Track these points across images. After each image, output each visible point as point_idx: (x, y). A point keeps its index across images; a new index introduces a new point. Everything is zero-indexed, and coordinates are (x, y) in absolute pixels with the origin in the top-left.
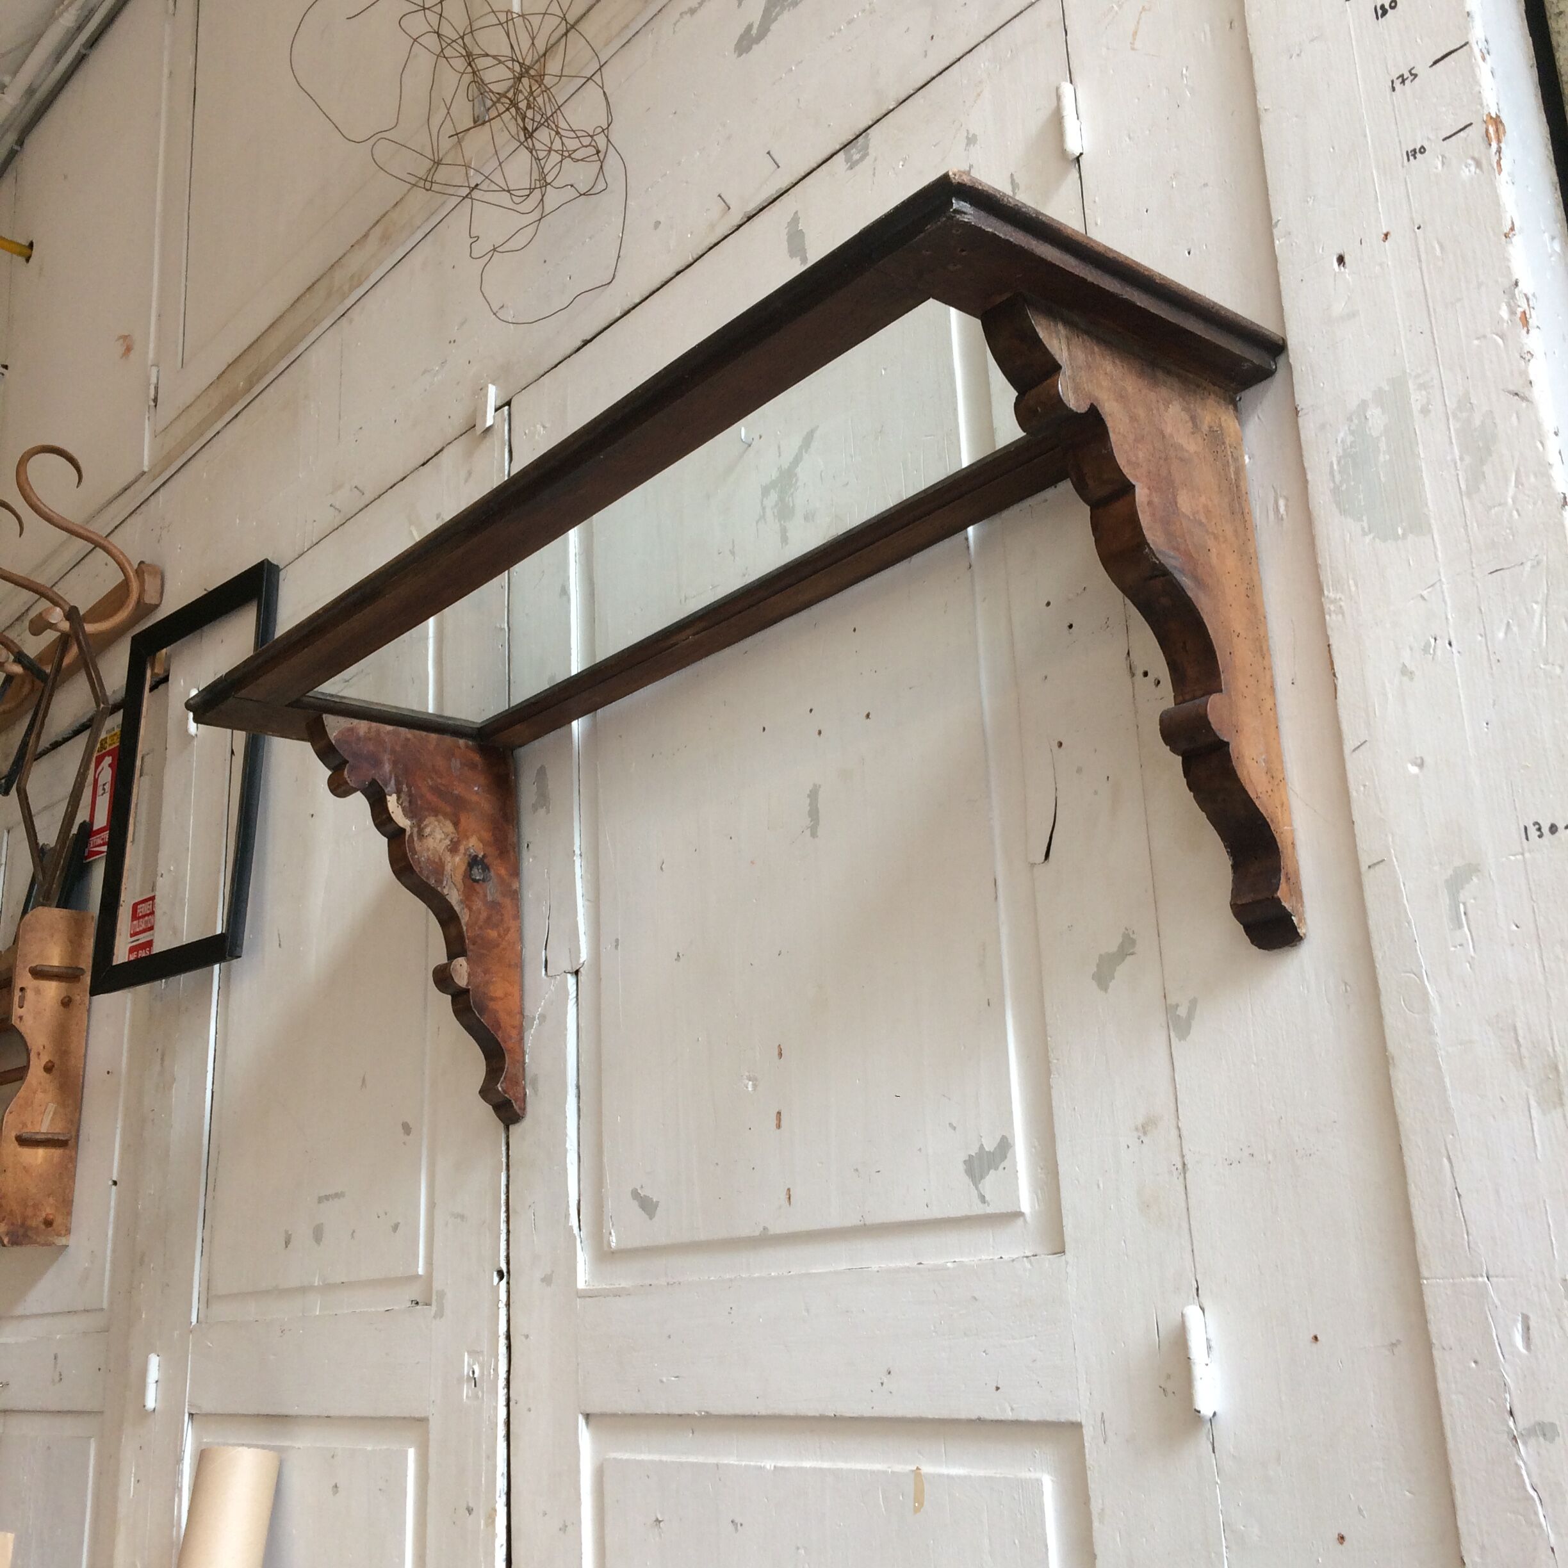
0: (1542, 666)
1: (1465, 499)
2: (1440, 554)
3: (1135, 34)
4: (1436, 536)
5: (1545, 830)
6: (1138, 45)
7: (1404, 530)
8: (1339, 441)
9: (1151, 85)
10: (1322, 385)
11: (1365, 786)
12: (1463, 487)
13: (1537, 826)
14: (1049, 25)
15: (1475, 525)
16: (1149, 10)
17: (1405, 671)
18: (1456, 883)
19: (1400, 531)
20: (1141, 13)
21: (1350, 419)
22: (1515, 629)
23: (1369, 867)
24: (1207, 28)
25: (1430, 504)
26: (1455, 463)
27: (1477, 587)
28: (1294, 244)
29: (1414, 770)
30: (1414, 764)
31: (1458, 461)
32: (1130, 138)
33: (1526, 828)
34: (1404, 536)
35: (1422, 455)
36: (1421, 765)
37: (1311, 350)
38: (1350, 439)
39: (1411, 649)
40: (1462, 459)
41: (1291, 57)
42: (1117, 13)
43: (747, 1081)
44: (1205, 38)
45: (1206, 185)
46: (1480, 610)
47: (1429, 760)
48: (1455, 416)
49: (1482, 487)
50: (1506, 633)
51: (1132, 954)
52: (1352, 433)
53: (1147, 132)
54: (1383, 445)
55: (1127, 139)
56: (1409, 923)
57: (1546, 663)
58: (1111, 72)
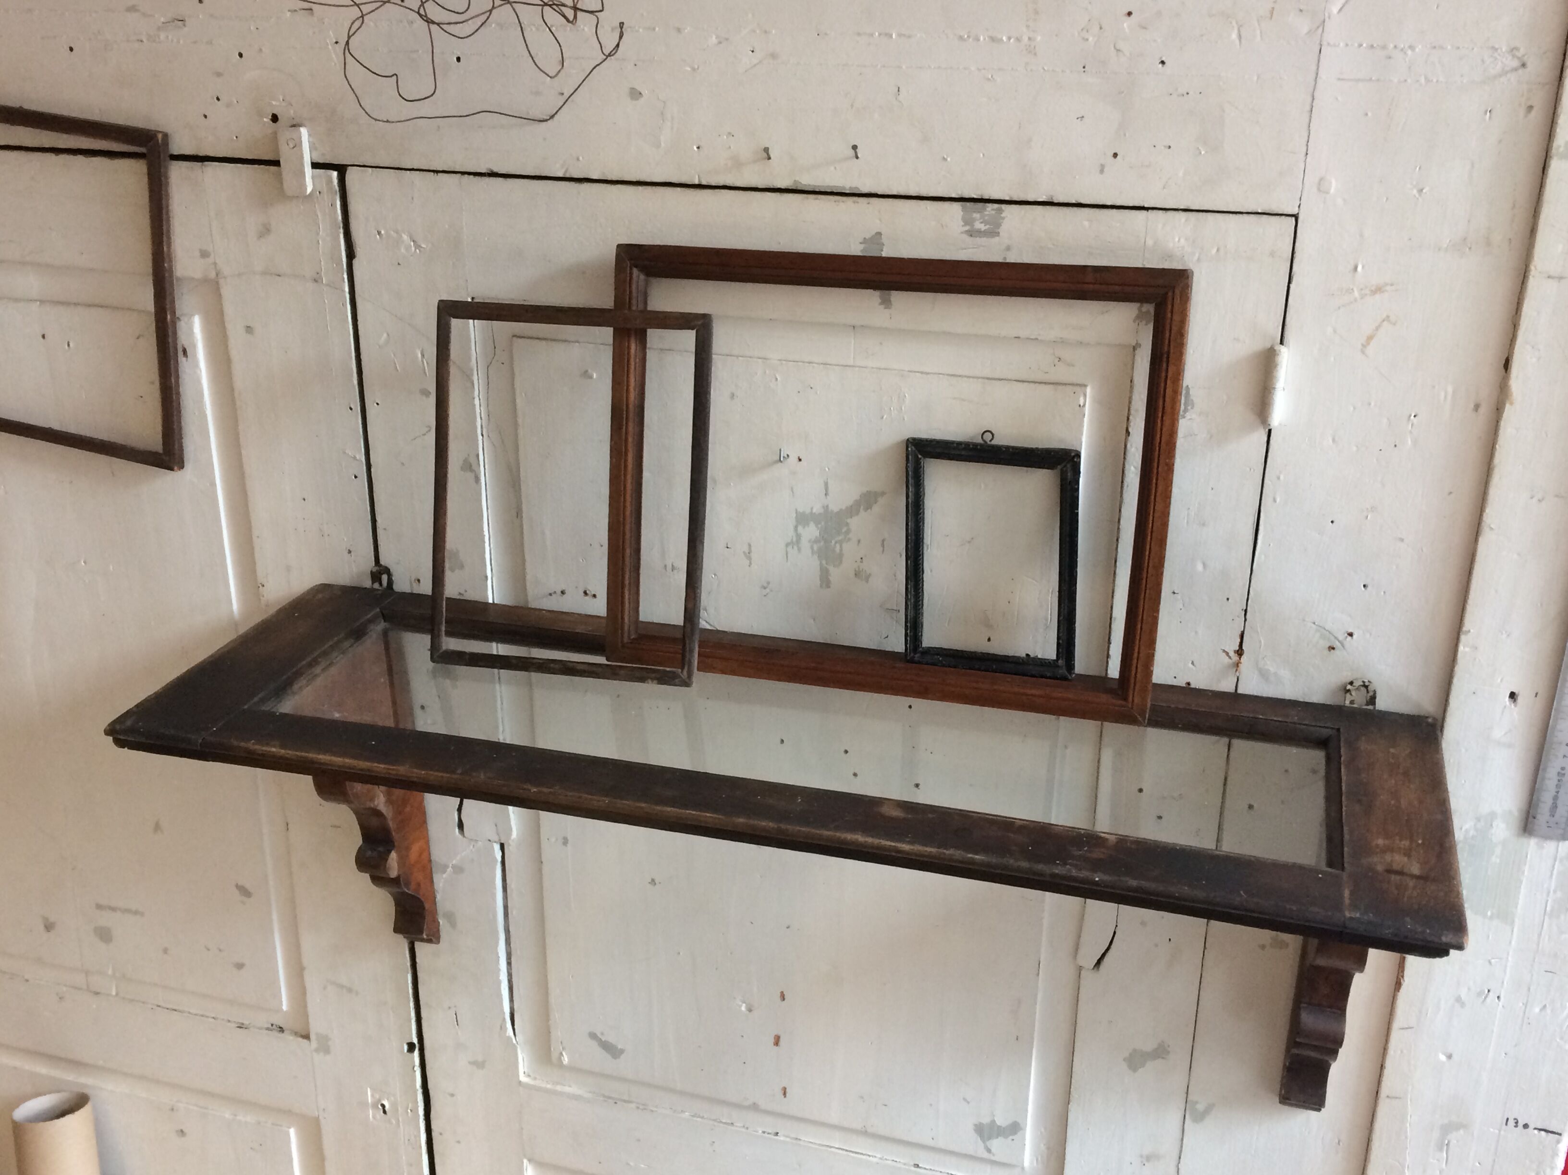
0: (1558, 1040)
1: (1546, 917)
2: (1513, 943)
3: (1370, 338)
4: (1515, 930)
5: (1521, 1124)
6: (1370, 350)
7: (1492, 914)
8: (1463, 829)
9: (1373, 404)
10: (1463, 782)
11: (1402, 1052)
12: (1548, 909)
13: (1516, 1121)
14: (1272, 254)
15: (1547, 938)
16: (1394, 324)
17: (1458, 999)
18: (1447, 1129)
19: (1489, 913)
20: (1384, 321)
21: (1478, 819)
22: (1549, 1011)
23: (1388, 1097)
24: (1450, 389)
25: (1519, 907)
26: (1549, 893)
27: (1532, 975)
28: (1477, 660)
29: (1443, 1058)
30: (1444, 1054)
31: (1552, 892)
32: (1334, 440)
33: (1508, 1119)
34: (1491, 918)
35: (1526, 873)
36: (1450, 1057)
37: (1463, 750)
38: (1472, 833)
39: (1469, 989)
40: (1555, 892)
41: (1532, 498)
42: (1356, 300)
43: (740, 1003)
44: (1445, 397)
45: (1402, 540)
46: (1529, 989)
47: (1455, 1057)
48: (1561, 861)
49: (1562, 917)
50: (1541, 1010)
51: (1163, 1058)
52: (1476, 830)
53: (1355, 449)
54: (1498, 850)
55: (1331, 441)
56: (1406, 1138)
57: (1562, 1038)
58: (1332, 359)
